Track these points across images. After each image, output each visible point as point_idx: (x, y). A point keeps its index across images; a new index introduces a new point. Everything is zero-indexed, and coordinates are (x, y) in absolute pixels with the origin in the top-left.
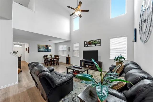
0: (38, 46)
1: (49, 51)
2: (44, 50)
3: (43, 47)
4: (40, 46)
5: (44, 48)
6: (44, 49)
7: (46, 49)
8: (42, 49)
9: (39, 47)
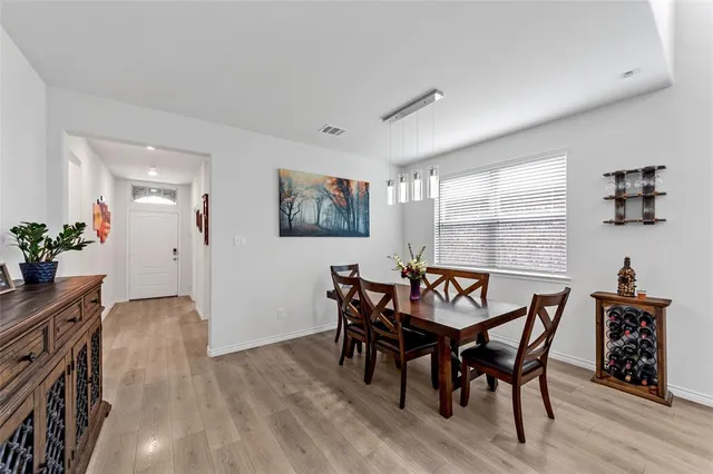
0: (281, 185)
1: (362, 229)
2: (323, 217)
3: (316, 194)
4: (294, 179)
5: (326, 203)
6: (326, 213)
7: (339, 208)
8: (307, 213)
9: (285, 194)
